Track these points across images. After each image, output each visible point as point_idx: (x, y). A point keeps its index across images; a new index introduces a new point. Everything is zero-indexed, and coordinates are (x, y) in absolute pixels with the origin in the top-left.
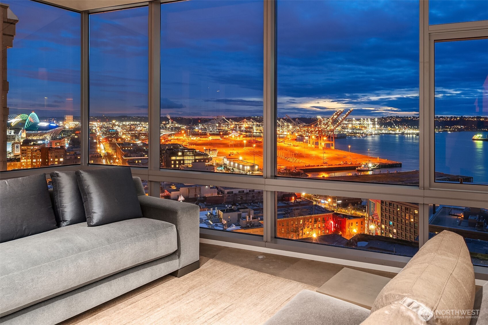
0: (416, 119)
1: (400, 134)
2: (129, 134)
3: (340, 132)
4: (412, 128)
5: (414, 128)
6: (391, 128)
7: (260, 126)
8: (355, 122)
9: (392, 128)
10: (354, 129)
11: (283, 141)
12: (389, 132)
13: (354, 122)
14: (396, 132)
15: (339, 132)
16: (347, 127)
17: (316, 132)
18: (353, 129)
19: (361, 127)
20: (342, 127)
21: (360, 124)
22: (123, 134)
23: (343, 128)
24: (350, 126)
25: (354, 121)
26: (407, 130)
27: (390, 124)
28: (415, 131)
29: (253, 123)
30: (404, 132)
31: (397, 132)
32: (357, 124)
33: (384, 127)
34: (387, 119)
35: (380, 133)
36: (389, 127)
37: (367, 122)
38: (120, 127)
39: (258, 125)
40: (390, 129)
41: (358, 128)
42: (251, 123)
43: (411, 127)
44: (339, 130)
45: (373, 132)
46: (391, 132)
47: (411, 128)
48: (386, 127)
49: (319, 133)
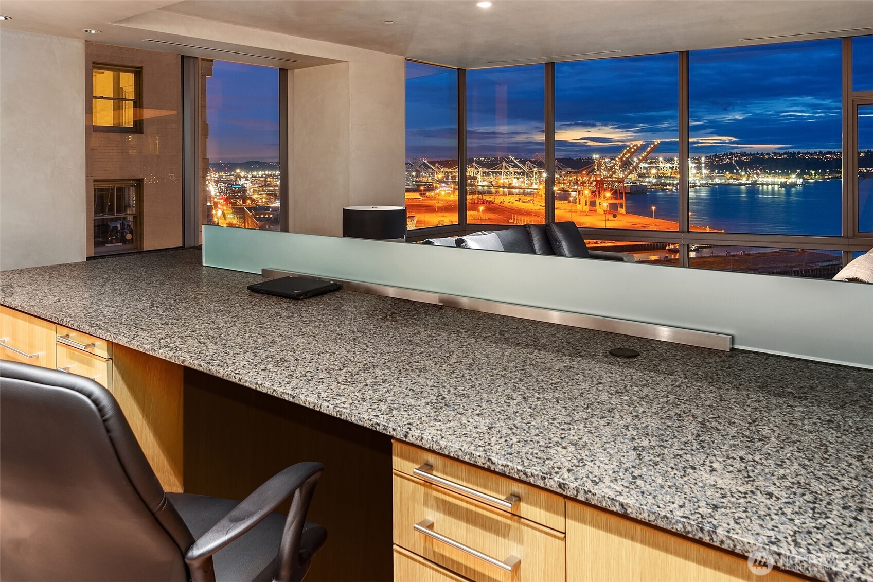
0: (779, 156)
1: (749, 184)
2: (264, 191)
3: (635, 183)
4: (772, 173)
5: (775, 173)
6: (731, 175)
7: (489, 175)
8: (663, 165)
9: (733, 173)
10: (661, 177)
11: (531, 200)
12: (727, 182)
13: (661, 165)
14: (740, 181)
15: (633, 183)
16: (648, 173)
17: (591, 183)
18: (658, 177)
19: (674, 173)
20: (639, 173)
21: (672, 168)
22: (254, 191)
23: (642, 176)
24: (654, 171)
25: (660, 163)
26: (762, 177)
27: (729, 167)
28: (778, 180)
29: (477, 169)
30: (756, 181)
31: (744, 180)
32: (666, 168)
33: (719, 173)
34: (724, 159)
35: (709, 184)
36: (728, 173)
38: (248, 180)
39: (485, 173)
40: (729, 177)
41: (669, 175)
42: (473, 169)
43: (771, 171)
44: (633, 179)
45: (697, 182)
46: (731, 181)
47: (769, 174)
48: (722, 173)
49: (596, 185)
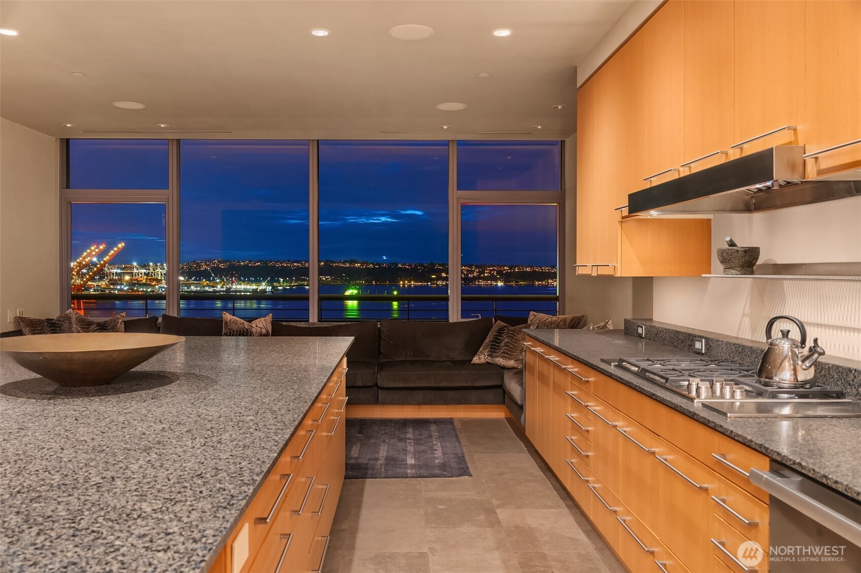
0: (253, 264)
1: (223, 291)
3: (104, 291)
4: (246, 281)
5: (249, 280)
6: (208, 282)
8: (138, 271)
9: (209, 280)
10: (134, 285)
12: (203, 289)
13: (135, 271)
14: (215, 288)
15: (101, 291)
16: (120, 280)
18: (131, 284)
19: (150, 279)
20: (110, 280)
21: (147, 275)
23: (113, 282)
24: (127, 278)
25: (135, 269)
26: (236, 284)
27: (206, 275)
28: (250, 287)
30: (230, 288)
31: (219, 287)
32: (141, 274)
33: (195, 280)
34: (202, 265)
35: (185, 292)
36: (204, 280)
37: (161, 271)
40: (205, 284)
41: (144, 281)
43: (245, 279)
44: (103, 286)
46: (207, 289)
47: (244, 281)
48: (200, 280)
